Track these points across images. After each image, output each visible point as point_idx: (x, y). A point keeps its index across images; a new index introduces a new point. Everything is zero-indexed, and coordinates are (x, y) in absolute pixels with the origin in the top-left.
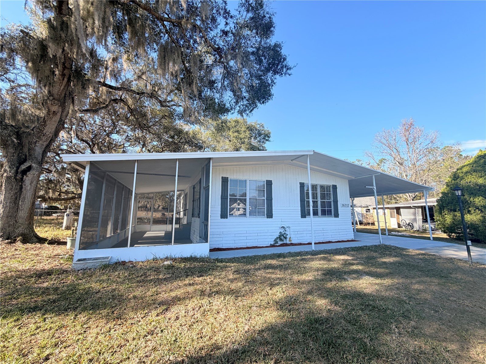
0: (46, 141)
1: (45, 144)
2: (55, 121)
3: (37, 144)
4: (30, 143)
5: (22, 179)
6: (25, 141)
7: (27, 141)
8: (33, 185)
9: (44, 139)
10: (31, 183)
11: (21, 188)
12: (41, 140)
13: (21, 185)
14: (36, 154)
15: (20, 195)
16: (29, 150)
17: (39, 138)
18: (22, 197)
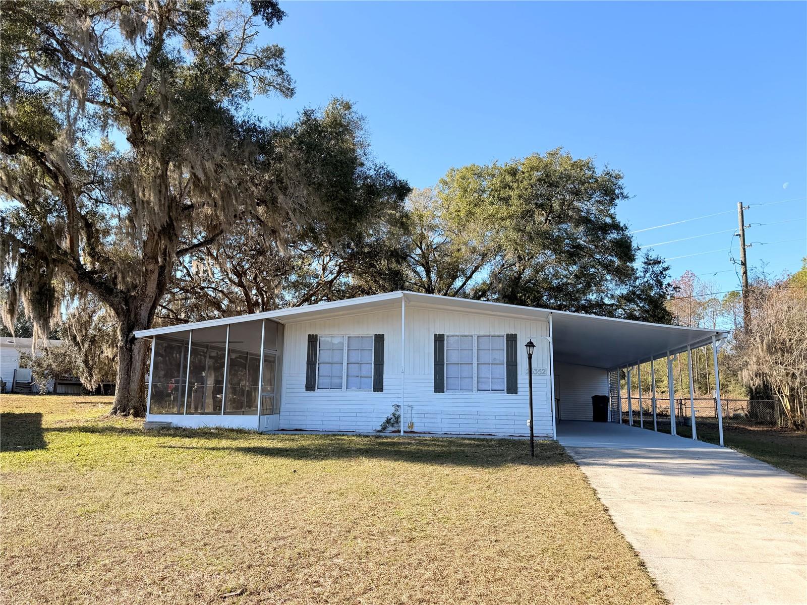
0: (150, 302)
1: (150, 305)
2: (154, 280)
3: (142, 308)
4: (136, 308)
5: (131, 348)
6: (132, 307)
7: (133, 306)
8: (140, 354)
9: (147, 300)
10: (139, 351)
11: (131, 358)
12: (145, 302)
13: (131, 356)
14: (142, 318)
15: (131, 365)
16: (136, 315)
17: (143, 300)
18: (132, 368)
